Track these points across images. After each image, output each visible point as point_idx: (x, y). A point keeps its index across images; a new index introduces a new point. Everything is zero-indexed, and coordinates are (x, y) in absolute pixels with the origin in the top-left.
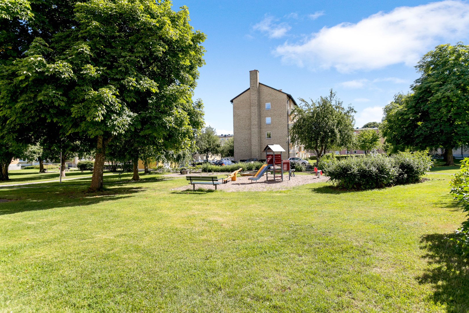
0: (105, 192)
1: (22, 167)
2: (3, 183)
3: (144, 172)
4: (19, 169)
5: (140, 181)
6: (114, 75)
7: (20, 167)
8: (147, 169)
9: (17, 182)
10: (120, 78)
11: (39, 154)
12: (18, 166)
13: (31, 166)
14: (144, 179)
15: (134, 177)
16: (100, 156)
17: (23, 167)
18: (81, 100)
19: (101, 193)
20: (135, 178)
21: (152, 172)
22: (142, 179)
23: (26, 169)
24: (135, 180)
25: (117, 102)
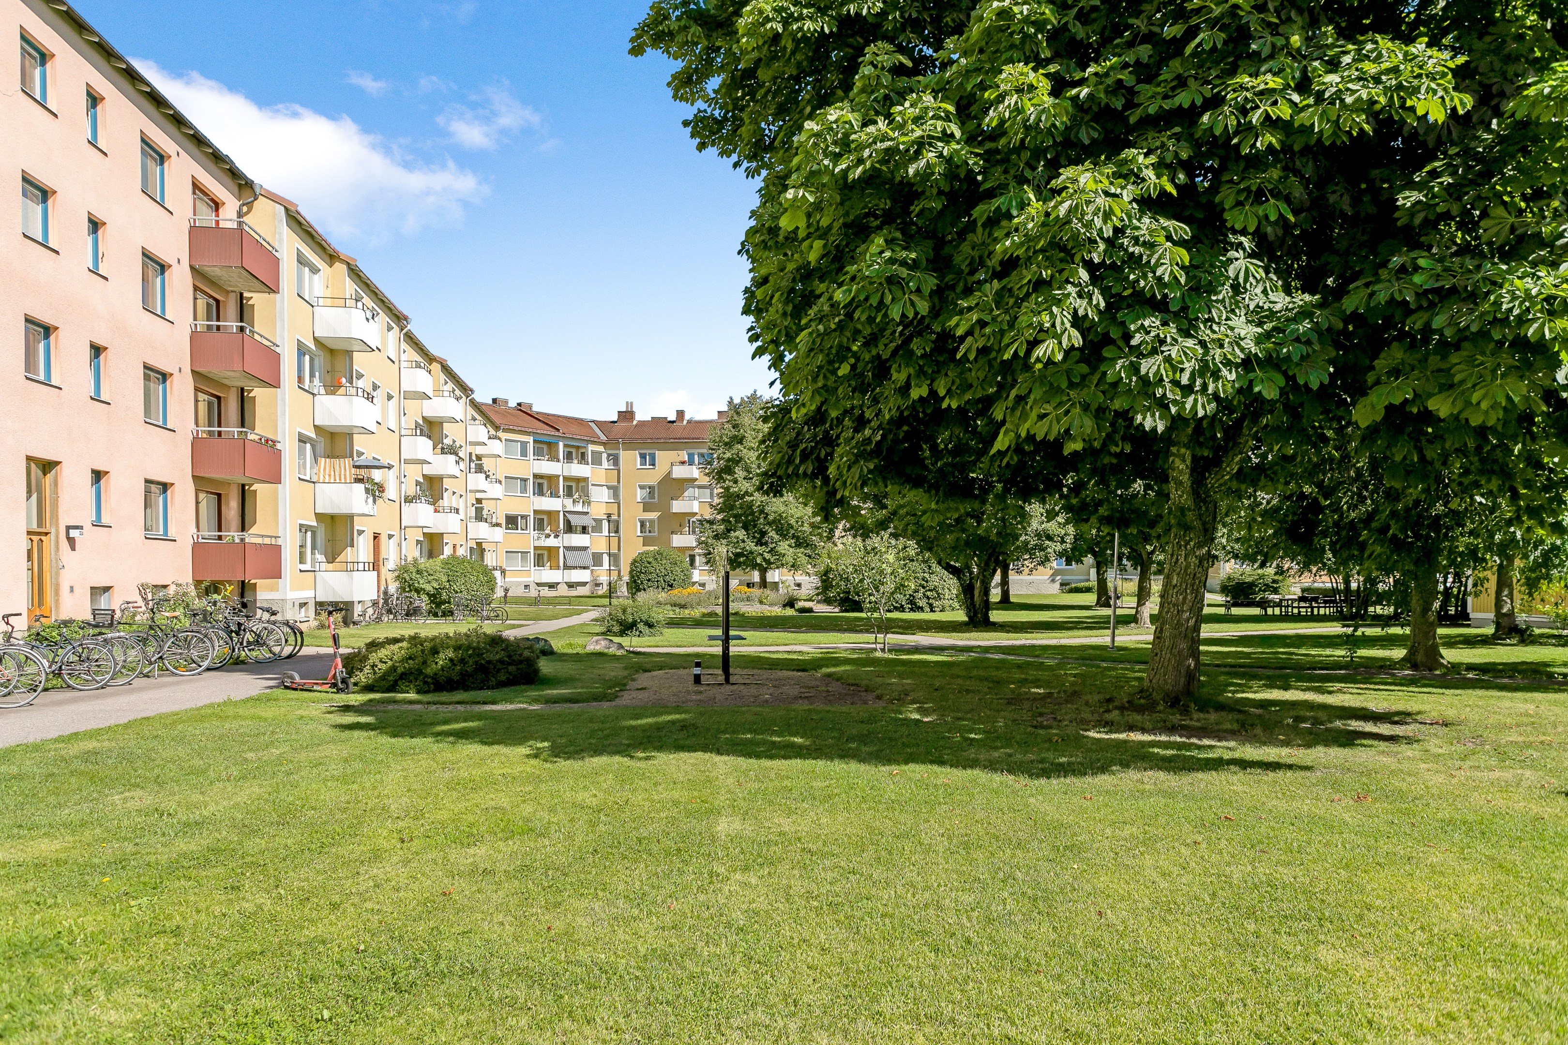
0: (1197, 718)
1: (1062, 585)
2: (967, 635)
3: (1490, 630)
4: (1052, 592)
5: (1444, 675)
6: (1166, 97)
7: (1057, 585)
8: (1511, 614)
9: (1004, 635)
10: (1199, 102)
11: (1063, 542)
12: (1053, 581)
13: (1086, 584)
14: (1471, 667)
15: (1412, 652)
16: (1187, 543)
17: (1068, 584)
18: (999, 269)
19: (1176, 718)
20: (1420, 658)
21: (1537, 631)
22: (1455, 667)
23: (1071, 591)
24: (1415, 666)
25: (1161, 239)
